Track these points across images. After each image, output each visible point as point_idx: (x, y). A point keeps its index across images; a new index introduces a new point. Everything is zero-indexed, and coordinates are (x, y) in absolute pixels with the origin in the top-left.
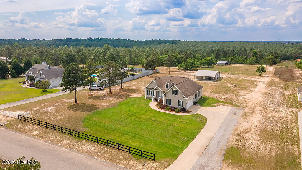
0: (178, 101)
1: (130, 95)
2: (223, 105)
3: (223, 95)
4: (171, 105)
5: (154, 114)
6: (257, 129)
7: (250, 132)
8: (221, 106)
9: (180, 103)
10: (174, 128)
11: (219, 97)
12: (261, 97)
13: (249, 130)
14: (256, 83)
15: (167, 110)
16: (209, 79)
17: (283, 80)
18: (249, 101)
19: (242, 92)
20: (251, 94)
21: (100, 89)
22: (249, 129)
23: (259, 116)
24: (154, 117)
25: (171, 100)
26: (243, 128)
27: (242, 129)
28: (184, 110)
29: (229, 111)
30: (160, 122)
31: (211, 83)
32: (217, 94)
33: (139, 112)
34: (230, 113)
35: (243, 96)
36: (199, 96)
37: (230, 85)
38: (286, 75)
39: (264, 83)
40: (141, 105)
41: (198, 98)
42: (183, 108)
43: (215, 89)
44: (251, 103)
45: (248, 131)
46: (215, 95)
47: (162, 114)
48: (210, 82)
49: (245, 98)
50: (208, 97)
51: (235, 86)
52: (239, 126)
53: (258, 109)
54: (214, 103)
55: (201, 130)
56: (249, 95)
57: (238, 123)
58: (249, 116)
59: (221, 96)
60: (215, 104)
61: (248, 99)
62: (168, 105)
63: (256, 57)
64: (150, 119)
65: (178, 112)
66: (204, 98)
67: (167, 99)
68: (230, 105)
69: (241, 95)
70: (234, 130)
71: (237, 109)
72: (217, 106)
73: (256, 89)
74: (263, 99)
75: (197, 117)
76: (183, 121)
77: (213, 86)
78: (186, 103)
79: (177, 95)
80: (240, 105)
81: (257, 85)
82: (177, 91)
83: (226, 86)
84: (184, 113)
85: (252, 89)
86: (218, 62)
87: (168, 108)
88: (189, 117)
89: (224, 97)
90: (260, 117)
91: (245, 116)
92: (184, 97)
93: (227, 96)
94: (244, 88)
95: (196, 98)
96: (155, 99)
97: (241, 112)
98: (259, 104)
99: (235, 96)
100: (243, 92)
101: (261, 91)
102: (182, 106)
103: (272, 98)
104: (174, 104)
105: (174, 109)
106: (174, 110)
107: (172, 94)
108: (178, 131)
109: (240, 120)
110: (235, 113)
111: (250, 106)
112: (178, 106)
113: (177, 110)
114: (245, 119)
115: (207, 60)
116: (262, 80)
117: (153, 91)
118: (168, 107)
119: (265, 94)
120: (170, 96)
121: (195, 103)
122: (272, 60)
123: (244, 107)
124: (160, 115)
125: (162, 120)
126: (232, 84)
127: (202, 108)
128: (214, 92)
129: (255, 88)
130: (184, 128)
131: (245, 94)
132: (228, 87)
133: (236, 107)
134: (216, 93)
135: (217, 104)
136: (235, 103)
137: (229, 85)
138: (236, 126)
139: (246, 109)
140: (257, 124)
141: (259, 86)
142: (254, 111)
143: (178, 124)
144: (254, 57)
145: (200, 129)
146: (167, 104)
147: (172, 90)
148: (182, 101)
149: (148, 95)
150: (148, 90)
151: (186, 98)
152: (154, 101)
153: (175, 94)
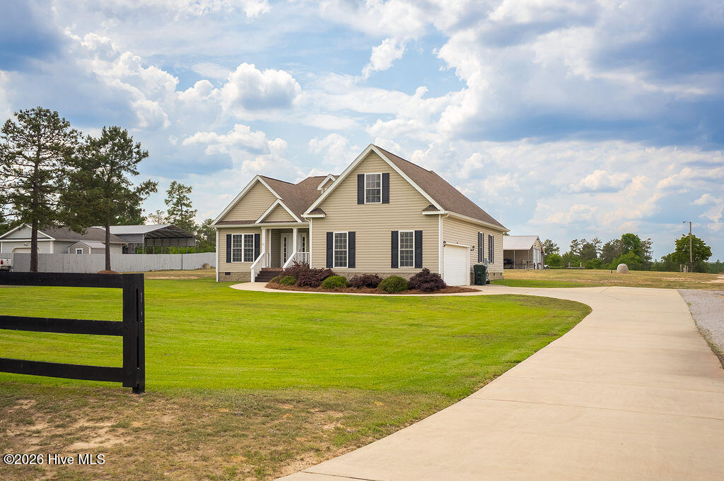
0: (395, 234)
4: (352, 265)
25: (352, 235)
28: (430, 281)
42: (427, 271)
62: (335, 269)
65: (401, 286)
67: (329, 235)
78: (440, 243)
79: (386, 200)
82: (387, 176)
84: (428, 292)
87: (334, 277)
92: (432, 207)
95: (480, 256)
96: (266, 275)
102: (419, 265)
104: (372, 259)
105: (372, 280)
106: (372, 284)
107: (360, 201)
112: (394, 265)
113: (390, 279)
117: (258, 234)
118: (334, 274)
120: (346, 215)
121: (480, 275)
146: (329, 264)
147: (361, 178)
148: (419, 234)
149: (228, 261)
150: (229, 237)
151: (442, 211)
152: (256, 281)
153: (374, 197)
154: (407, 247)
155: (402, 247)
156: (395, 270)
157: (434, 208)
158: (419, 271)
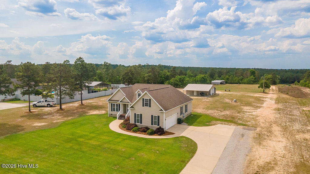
0: (152, 116)
1: (87, 112)
2: (222, 124)
3: (221, 111)
4: (141, 123)
5: (111, 139)
6: (288, 162)
7: (277, 168)
8: (219, 125)
9: (156, 120)
10: (137, 162)
11: (215, 114)
12: (274, 113)
13: (274, 164)
14: (261, 99)
15: (135, 131)
16: (202, 94)
17: (294, 97)
18: (259, 118)
19: (246, 108)
20: (259, 110)
21: (49, 106)
22: (272, 163)
23: (281, 139)
24: (109, 142)
25: (141, 115)
26: (262, 160)
27: (261, 162)
28: (161, 131)
29: (231, 131)
30: (115, 151)
31: (205, 99)
32: (213, 110)
33: (87, 135)
34: (234, 135)
35: (249, 112)
36: (186, 111)
37: (229, 101)
38: (293, 92)
39: (271, 99)
40: (96, 125)
41: (186, 115)
42: (160, 127)
43: (210, 105)
44: (262, 120)
45: (273, 167)
46: (209, 112)
47: (125, 138)
48: (203, 98)
49: (252, 115)
50: (200, 113)
51: (236, 101)
52: (254, 156)
53: (276, 129)
54: (208, 121)
55: (185, 166)
56: (256, 111)
57: (250, 150)
58: (265, 139)
59: (218, 113)
60: (210, 122)
61: (257, 116)
62: (137, 123)
63: (254, 76)
64: (99, 146)
65: (152, 133)
66: (195, 115)
67: (135, 114)
68: (232, 124)
69: (246, 112)
70: (246, 164)
71: (244, 129)
72: (214, 125)
73: (264, 105)
74: (278, 116)
75: (181, 142)
76: (157, 148)
77: (207, 102)
78: (164, 120)
79: (150, 106)
80: (247, 123)
81: (263, 101)
82: (150, 100)
83: (224, 102)
84: (160, 135)
85: (258, 105)
86: (213, 81)
87: (135, 128)
88: (167, 141)
89: (223, 113)
90: (284, 140)
91: (260, 139)
92: (161, 110)
93: (228, 113)
94: (248, 104)
95: (181, 113)
96: (121, 117)
97: (251, 134)
98: (275, 122)
99: (238, 113)
100: (248, 108)
101: (271, 107)
102: (158, 125)
103: (290, 115)
104: (146, 122)
105: (145, 130)
106: (145, 132)
107: (143, 106)
108: (141, 168)
109: (253, 146)
110: (243, 135)
111: (262, 125)
112: (152, 124)
113: (149, 131)
114: (260, 144)
115: (200, 78)
116: (268, 97)
117: (120, 105)
118: (136, 126)
119: (279, 110)
120: (140, 109)
121: (180, 121)
122: (272, 79)
123: (255, 127)
124: (119, 140)
125: (119, 148)
126: (232, 100)
127: (191, 128)
128: (208, 108)
129: (262, 103)
130: (155, 162)
131: (251, 111)
132: (226, 103)
133: (242, 127)
134: (211, 109)
135: (213, 122)
136: (240, 122)
137: (227, 100)
138: (248, 157)
139: (258, 129)
140: (284, 152)
141: (266, 102)
142: (270, 132)
143: (146, 155)
144: (252, 77)
145: (184, 162)
146: (135, 122)
147: (143, 99)
148: (159, 117)
149: (112, 111)
150: (112, 104)
151: (164, 112)
152: (118, 119)
153: (147, 105)
154: (155, 120)
155: (154, 119)
156: (152, 126)
157: (163, 111)
158: (159, 127)
